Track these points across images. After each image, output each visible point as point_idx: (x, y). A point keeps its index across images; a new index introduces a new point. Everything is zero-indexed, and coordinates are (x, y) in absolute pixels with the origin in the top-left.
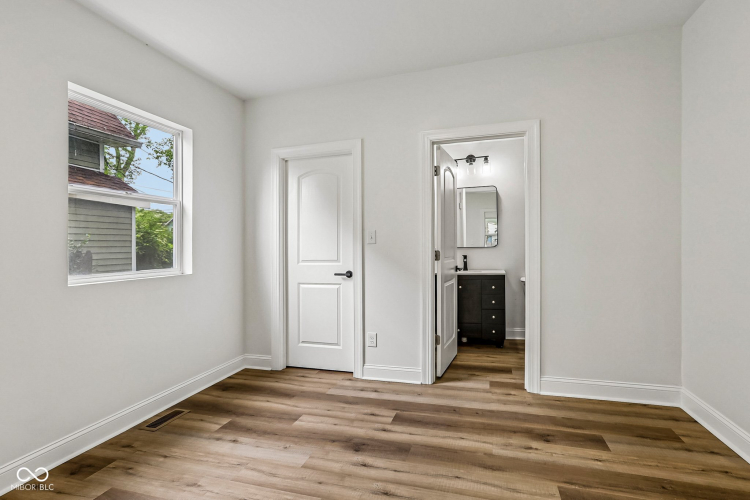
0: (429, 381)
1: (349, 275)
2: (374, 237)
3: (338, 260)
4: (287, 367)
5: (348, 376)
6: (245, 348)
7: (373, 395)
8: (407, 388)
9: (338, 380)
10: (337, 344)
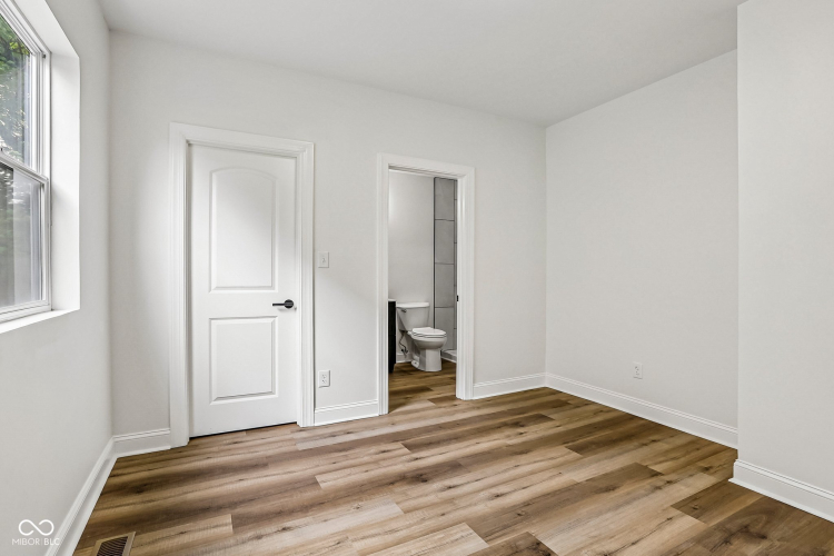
0: (386, 411)
1: (289, 304)
2: (326, 259)
3: (272, 287)
4: (191, 439)
5: (293, 428)
6: (114, 427)
7: (329, 442)
8: (365, 424)
9: (285, 433)
10: (271, 393)
